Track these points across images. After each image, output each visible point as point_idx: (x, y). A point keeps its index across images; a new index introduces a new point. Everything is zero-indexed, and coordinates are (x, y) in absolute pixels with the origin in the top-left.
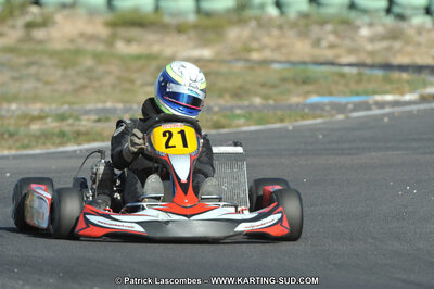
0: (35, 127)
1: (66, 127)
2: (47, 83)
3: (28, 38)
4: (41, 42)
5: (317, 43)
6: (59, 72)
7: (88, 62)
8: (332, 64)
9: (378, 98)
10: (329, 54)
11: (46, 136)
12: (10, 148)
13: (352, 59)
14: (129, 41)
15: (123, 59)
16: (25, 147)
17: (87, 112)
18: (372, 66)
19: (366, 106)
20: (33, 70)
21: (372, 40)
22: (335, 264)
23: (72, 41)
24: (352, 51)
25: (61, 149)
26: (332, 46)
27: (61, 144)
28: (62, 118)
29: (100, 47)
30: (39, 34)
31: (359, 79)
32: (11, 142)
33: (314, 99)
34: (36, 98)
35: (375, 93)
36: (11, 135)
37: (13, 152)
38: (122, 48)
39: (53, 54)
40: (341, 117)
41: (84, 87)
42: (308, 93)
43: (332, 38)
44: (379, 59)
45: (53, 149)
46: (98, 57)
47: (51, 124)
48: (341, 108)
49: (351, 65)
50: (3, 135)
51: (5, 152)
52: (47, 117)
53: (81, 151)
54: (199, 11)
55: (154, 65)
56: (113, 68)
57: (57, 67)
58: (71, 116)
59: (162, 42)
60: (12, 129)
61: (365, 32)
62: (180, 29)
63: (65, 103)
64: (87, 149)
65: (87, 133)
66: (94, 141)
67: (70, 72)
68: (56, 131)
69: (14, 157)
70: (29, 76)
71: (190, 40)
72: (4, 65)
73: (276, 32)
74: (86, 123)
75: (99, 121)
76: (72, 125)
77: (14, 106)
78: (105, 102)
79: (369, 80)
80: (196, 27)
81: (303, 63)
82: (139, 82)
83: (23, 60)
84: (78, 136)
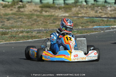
0: (20, 35)
2: (24, 23)
3: (19, 11)
4: (22, 12)
5: (96, 12)
6: (27, 20)
7: (35, 17)
8: (100, 17)
9: (112, 26)
10: (100, 15)
11: (23, 37)
12: (14, 40)
13: (106, 16)
14: (46, 12)
15: (44, 16)
16: (18, 40)
18: (110, 18)
19: (109, 29)
20: (20, 19)
21: (111, 11)
22: (100, 72)
24: (105, 14)
25: (28, 41)
26: (100, 13)
27: (27, 39)
28: (28, 32)
29: (38, 13)
30: (22, 10)
31: (107, 21)
32: (14, 39)
33: (95, 27)
34: (21, 27)
36: (14, 37)
37: (15, 42)
38: (44, 13)
39: (26, 15)
40: (102, 32)
41: (34, 24)
42: (94, 25)
43: (100, 10)
44: (113, 16)
45: (25, 41)
46: (37, 16)
47: (25, 34)
48: (102, 29)
49: (105, 18)
50: (12, 37)
51: (13, 42)
52: (24, 32)
53: (33, 41)
54: (65, 3)
55: (53, 18)
56: (41, 19)
57: (27, 18)
58: (30, 32)
59: (55, 12)
60: (14, 35)
61: (109, 9)
62: (60, 8)
63: (28, 29)
64: (34, 41)
65: (34, 36)
66: (36, 38)
67: (30, 20)
68: (26, 36)
69: (15, 43)
70: (19, 21)
71: (62, 11)
72: (12, 18)
73: (85, 9)
74: (34, 34)
75: (38, 33)
76: (30, 34)
77: (15, 29)
78: (39, 28)
79: (110, 22)
80: (64, 8)
81: (93, 17)
82: (48, 23)
83: (17, 17)
84: (32, 37)
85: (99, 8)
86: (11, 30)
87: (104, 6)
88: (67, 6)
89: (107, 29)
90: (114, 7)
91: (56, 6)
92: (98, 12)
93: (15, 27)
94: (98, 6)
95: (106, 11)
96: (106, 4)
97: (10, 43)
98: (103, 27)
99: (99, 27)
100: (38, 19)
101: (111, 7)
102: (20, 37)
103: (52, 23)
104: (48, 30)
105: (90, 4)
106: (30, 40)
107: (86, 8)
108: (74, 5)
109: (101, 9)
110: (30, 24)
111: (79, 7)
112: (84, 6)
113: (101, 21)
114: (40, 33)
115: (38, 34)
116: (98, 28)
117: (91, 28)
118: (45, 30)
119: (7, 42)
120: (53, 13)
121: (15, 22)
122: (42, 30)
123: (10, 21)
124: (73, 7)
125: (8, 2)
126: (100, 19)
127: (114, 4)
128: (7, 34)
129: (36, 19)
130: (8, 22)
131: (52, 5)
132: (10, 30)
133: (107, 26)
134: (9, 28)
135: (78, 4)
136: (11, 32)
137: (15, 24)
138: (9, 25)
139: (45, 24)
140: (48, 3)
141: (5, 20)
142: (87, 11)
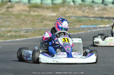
0: (9, 34)
1: (17, 34)
2: (12, 23)
3: (7, 11)
4: (11, 12)
5: (84, 11)
6: (15, 20)
7: (23, 17)
8: (87, 17)
9: (100, 26)
10: (87, 15)
11: (11, 37)
12: (2, 40)
13: (93, 16)
14: (34, 11)
15: (32, 16)
16: (6, 39)
17: (23, 30)
18: (97, 18)
20: (8, 19)
21: (98, 11)
22: (87, 70)
23: (19, 11)
24: (93, 14)
25: (16, 40)
26: (88, 12)
28: (16, 32)
29: (26, 13)
30: (10, 10)
31: (94, 21)
32: (2, 38)
33: (83, 26)
34: (9, 26)
35: (98, 24)
36: (3, 36)
38: (32, 13)
39: (14, 15)
40: (89, 31)
41: (22, 24)
42: (81, 25)
43: (88, 10)
44: (100, 16)
45: (13, 40)
46: (26, 16)
47: (13, 33)
48: (90, 29)
50: (0, 36)
52: (12, 31)
53: (21, 40)
56: (29, 19)
57: (15, 18)
61: (96, 9)
65: (22, 36)
66: (24, 38)
67: (18, 20)
68: (14, 35)
69: (3, 42)
70: (8, 21)
71: (50, 11)
72: (1, 18)
75: (26, 32)
77: (3, 29)
78: (27, 27)
79: (97, 21)
80: (52, 8)
81: (80, 17)
82: (37, 22)
83: (6, 17)
84: (20, 36)
85: (87, 7)
87: (91, 6)
91: (44, 6)
93: (4, 27)
98: (90, 26)
99: (86, 26)
102: (8, 36)
103: (40, 23)
104: (35, 30)
106: (18, 39)
110: (18, 24)
113: (88, 21)
114: (28, 32)
115: (26, 34)
116: (86, 28)
120: (41, 13)
121: (4, 22)
122: (30, 29)
127: (101, 4)
129: (24, 19)
131: (40, 5)
133: (94, 25)
139: (33, 23)
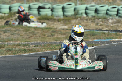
0: (17, 48)
2: (21, 36)
5: (97, 24)
6: (24, 33)
7: (33, 30)
8: (101, 30)
10: (101, 27)
11: (20, 51)
13: (107, 29)
16: (14, 54)
18: (111, 31)
19: (110, 42)
20: (17, 32)
21: (112, 23)
24: (107, 26)
26: (101, 25)
27: (24, 53)
28: (25, 45)
31: (108, 34)
32: (10, 53)
33: (96, 40)
34: (18, 40)
35: (113, 38)
36: (10, 50)
37: (11, 55)
40: (103, 45)
41: (32, 37)
42: (94, 38)
43: (101, 23)
44: (114, 29)
45: (22, 54)
46: (35, 29)
47: (22, 47)
48: (103, 43)
49: (106, 30)
50: (8, 50)
51: (9, 55)
52: (21, 45)
53: (30, 55)
54: (64, 15)
55: (51, 30)
56: (39, 32)
57: (24, 31)
58: (27, 45)
59: (53, 24)
60: (11, 49)
61: (110, 21)
62: (59, 20)
63: (25, 42)
64: (32, 55)
65: (32, 50)
66: (34, 52)
67: (27, 32)
68: (23, 49)
69: (11, 57)
70: (16, 33)
71: (61, 23)
72: (9, 31)
73: (85, 21)
74: (31, 47)
75: (35, 46)
76: (27, 47)
77: (11, 42)
78: (37, 41)
79: (111, 35)
80: (63, 20)
81: (93, 30)
82: (47, 35)
83: (14, 29)
84: (29, 51)
85: (100, 20)
86: (8, 43)
87: (105, 18)
88: (66, 18)
89: (108, 42)
90: (116, 19)
91: (55, 18)
92: (99, 24)
93: (12, 40)
94: (99, 19)
95: (107, 23)
96: (107, 16)
97: (6, 57)
98: (104, 40)
99: (99, 40)
100: (36, 32)
101: (112, 19)
102: (17, 51)
103: (50, 36)
104: (45, 44)
105: (90, 16)
106: (27, 54)
107: (87, 20)
108: (74, 17)
109: (102, 21)
110: (27, 37)
111: (79, 19)
112: (84, 18)
113: (102, 34)
114: (38, 46)
115: (35, 48)
116: (99, 42)
117: (91, 41)
118: (43, 43)
119: (3, 56)
120: (52, 26)
121: (12, 35)
122: (40, 43)
123: (7, 34)
124: (73, 19)
125: (5, 14)
126: (101, 32)
127: (115, 16)
128: (3, 47)
129: (33, 32)
130: (5, 34)
131: (51, 17)
132: (6, 43)
133: (108, 39)
134: (5, 41)
135: (78, 16)
136: (8, 45)
137: (11, 37)
138: (5, 37)
139: (43, 36)
140: (46, 15)
141: (2, 33)
142: (88, 24)
